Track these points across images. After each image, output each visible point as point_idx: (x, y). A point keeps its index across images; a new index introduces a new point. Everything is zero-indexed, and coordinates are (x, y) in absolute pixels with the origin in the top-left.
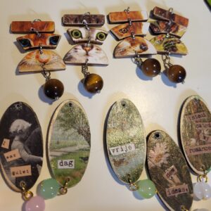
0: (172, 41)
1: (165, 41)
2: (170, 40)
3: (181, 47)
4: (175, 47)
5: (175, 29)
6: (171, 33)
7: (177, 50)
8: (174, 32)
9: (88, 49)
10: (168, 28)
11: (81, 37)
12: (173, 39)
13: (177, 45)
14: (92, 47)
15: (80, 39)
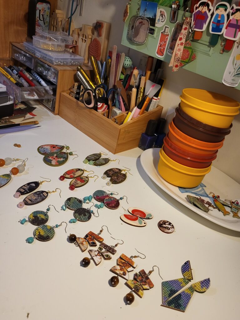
0: (139, 287)
1: (136, 285)
2: (139, 286)
3: (141, 292)
4: (139, 290)
5: (144, 284)
6: (141, 283)
7: (139, 292)
8: (143, 284)
9: (99, 255)
10: (142, 281)
11: (101, 251)
12: (140, 287)
13: (140, 290)
14: (100, 256)
15: (100, 251)
